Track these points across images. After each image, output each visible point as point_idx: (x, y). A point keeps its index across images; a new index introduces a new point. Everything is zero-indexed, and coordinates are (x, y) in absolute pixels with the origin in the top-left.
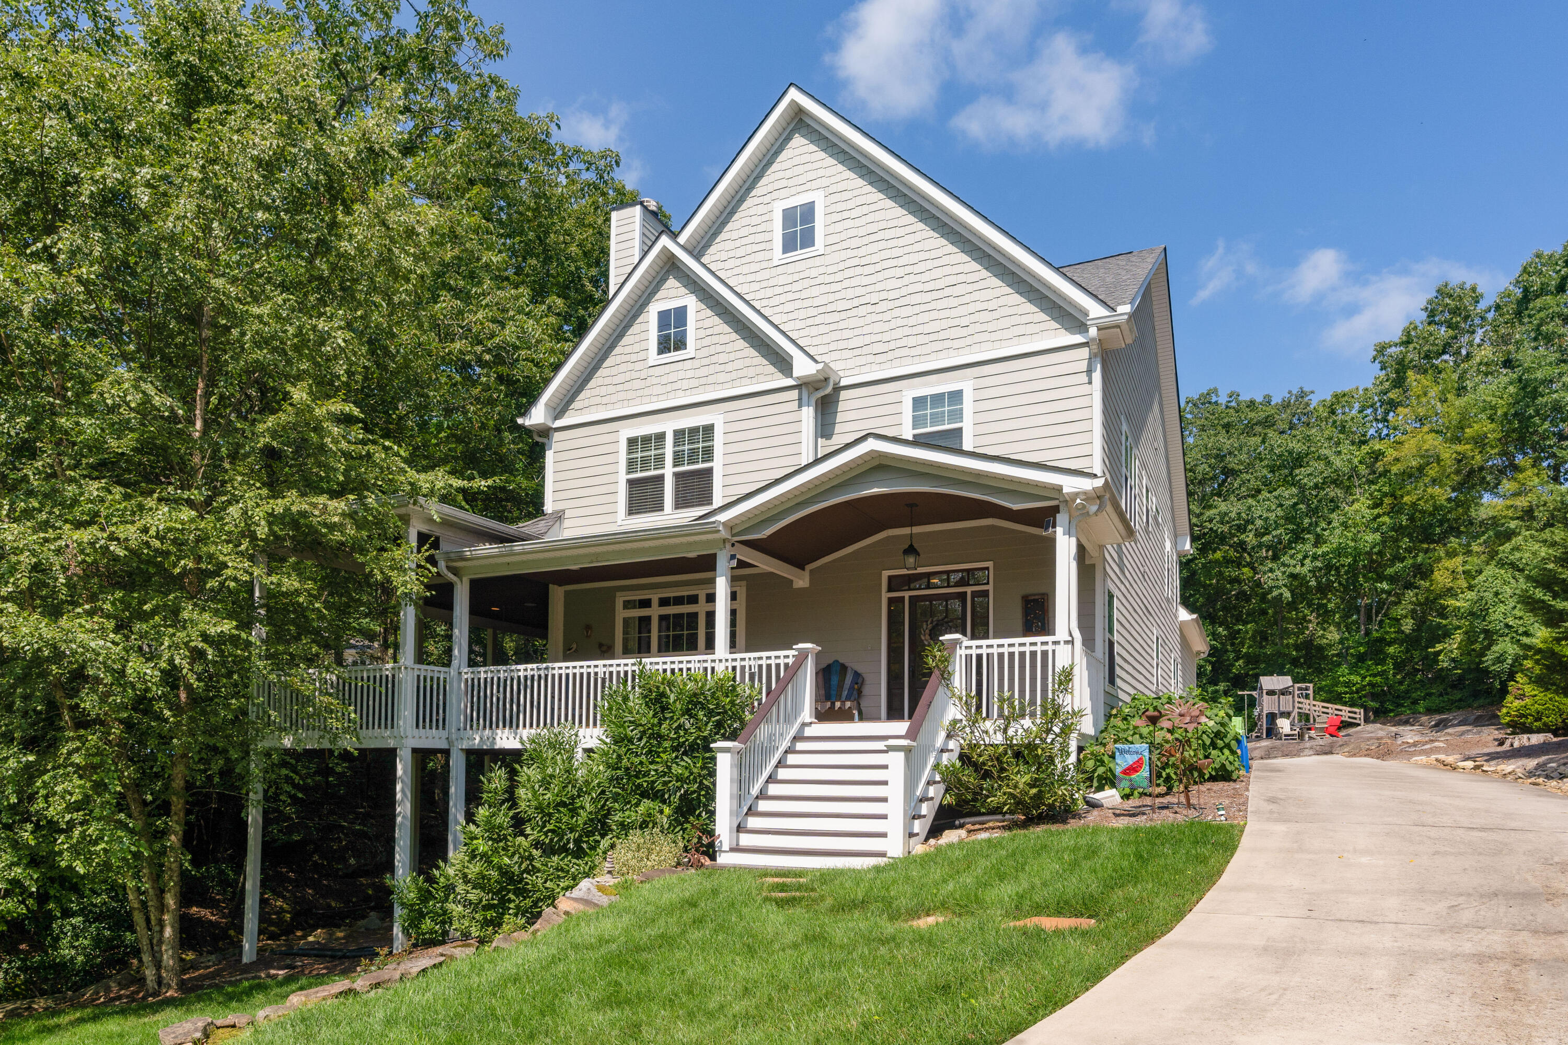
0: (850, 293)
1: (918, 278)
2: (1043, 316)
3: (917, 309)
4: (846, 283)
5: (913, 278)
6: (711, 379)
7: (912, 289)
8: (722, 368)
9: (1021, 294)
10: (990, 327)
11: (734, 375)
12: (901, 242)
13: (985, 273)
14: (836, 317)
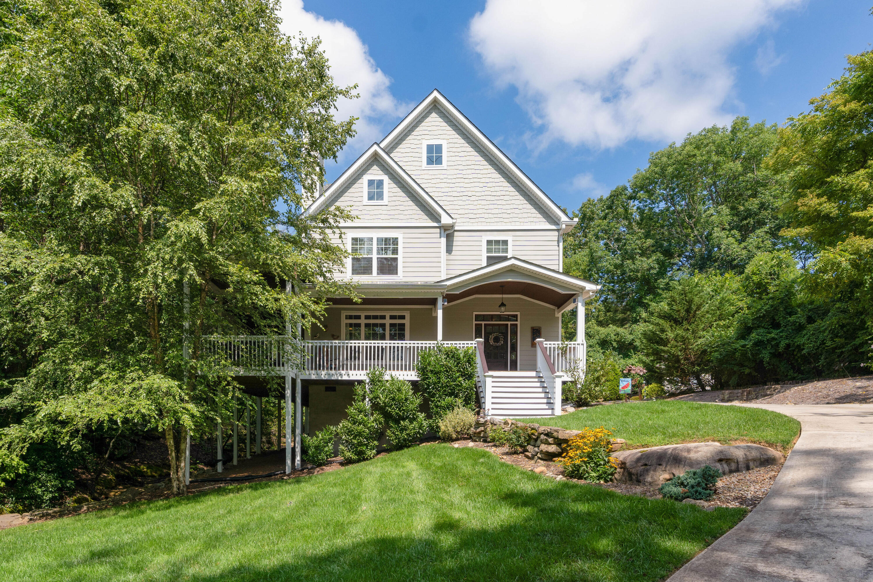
0: (459, 189)
1: (489, 189)
2: (539, 216)
3: (488, 202)
4: (457, 185)
5: (486, 189)
6: (396, 217)
7: (486, 193)
8: (402, 212)
9: (531, 205)
10: (520, 216)
11: (408, 217)
12: (482, 172)
13: (517, 193)
14: (452, 199)
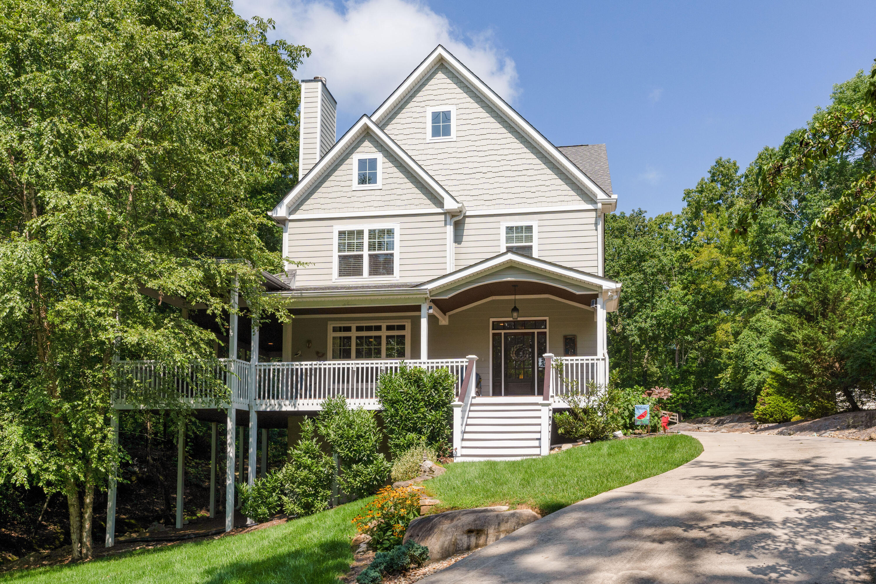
0: (471, 165)
1: (509, 163)
2: (572, 193)
3: (508, 179)
4: (469, 159)
5: (505, 162)
6: (392, 203)
7: (505, 168)
8: (399, 197)
9: (562, 180)
10: (547, 194)
11: (406, 202)
12: (499, 142)
13: (543, 166)
14: (464, 177)
